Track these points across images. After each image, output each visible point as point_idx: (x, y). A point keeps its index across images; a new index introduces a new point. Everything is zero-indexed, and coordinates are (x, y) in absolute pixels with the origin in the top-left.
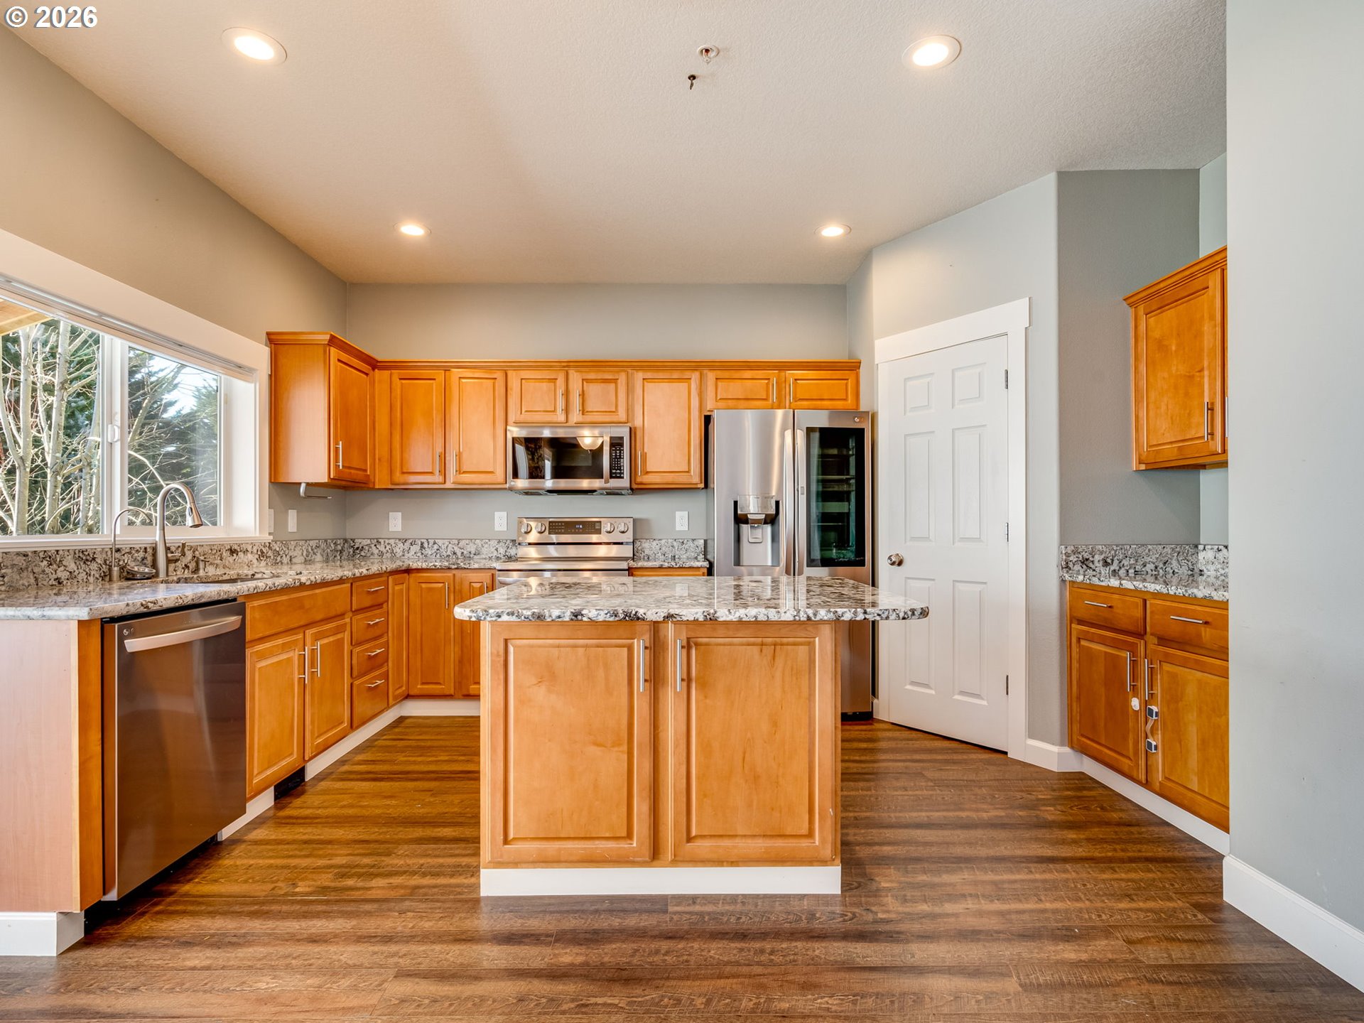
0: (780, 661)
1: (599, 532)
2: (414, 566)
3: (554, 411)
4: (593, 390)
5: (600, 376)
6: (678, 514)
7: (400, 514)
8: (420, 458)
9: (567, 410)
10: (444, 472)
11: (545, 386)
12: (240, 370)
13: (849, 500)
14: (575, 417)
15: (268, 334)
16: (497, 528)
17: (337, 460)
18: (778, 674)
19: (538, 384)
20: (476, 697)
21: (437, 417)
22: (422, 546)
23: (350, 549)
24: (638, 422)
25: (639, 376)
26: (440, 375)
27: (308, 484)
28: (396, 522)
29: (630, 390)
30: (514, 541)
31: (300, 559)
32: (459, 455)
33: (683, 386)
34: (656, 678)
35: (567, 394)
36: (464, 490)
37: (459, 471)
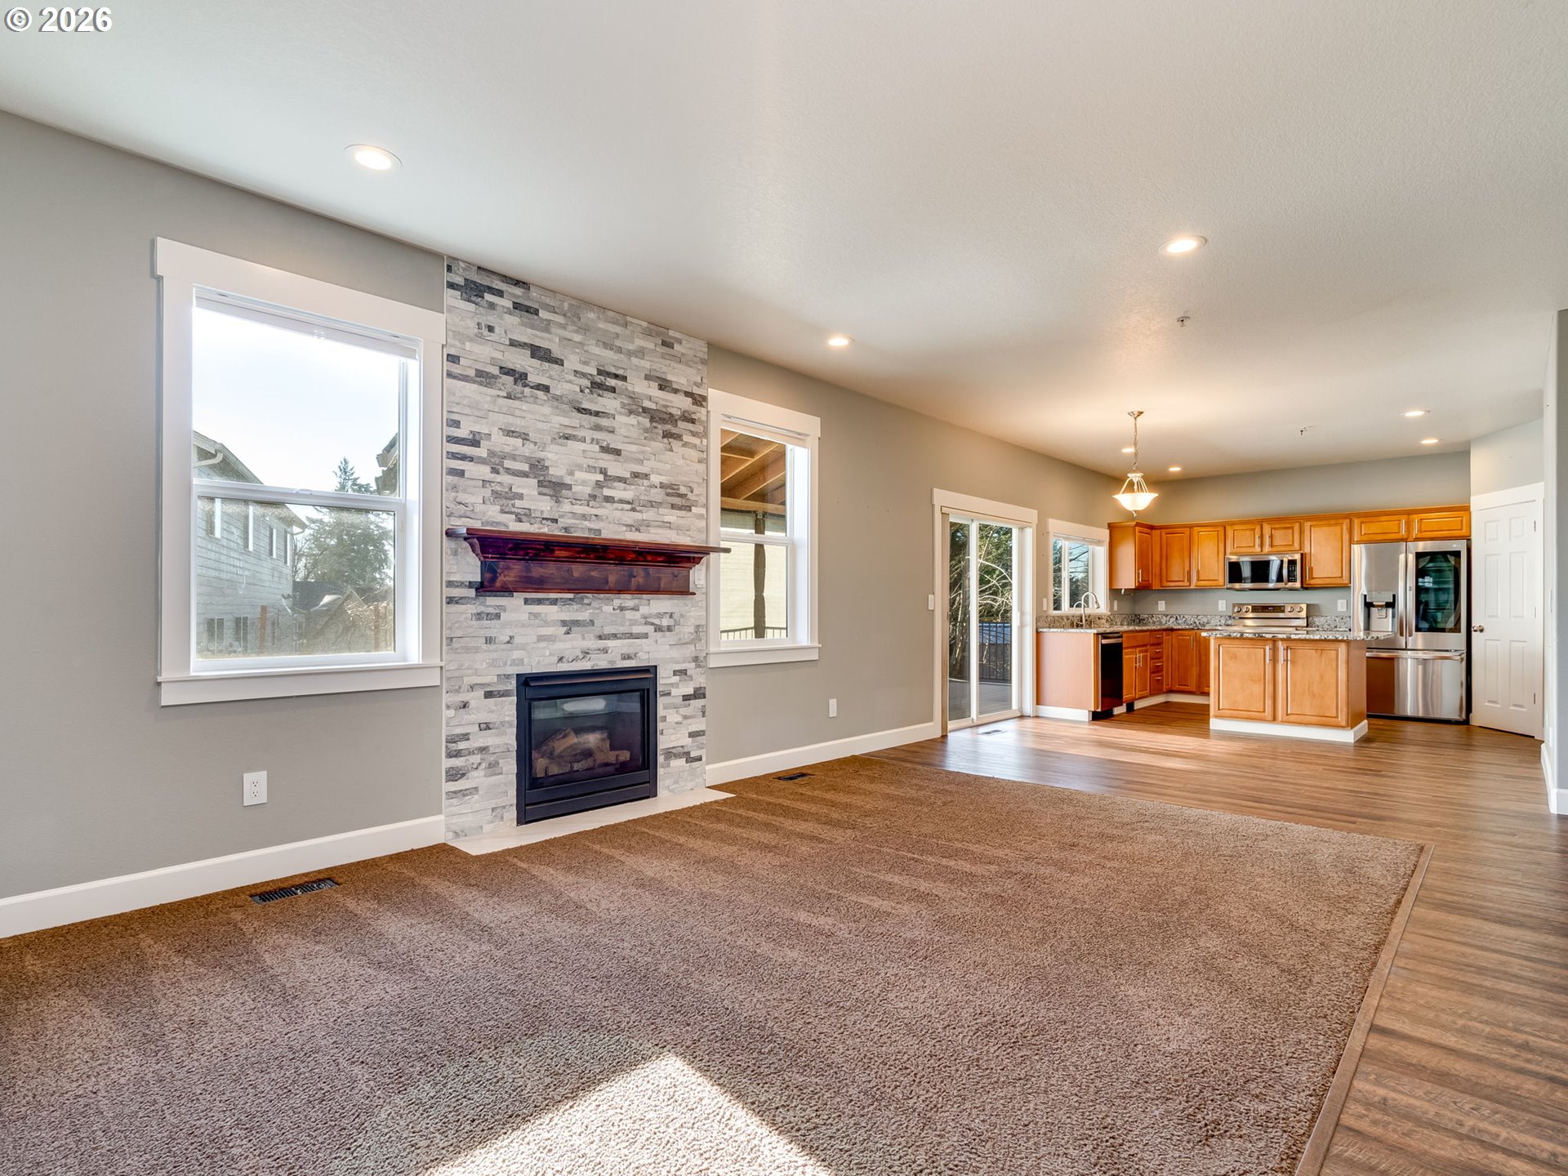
0: (1324, 655)
1: (1283, 611)
2: (1175, 627)
3: (1254, 546)
4: (1278, 534)
5: (1282, 525)
6: (1339, 601)
7: (1164, 602)
8: (1176, 573)
9: (1262, 545)
10: (1189, 580)
11: (1248, 533)
12: (1099, 543)
13: (1449, 593)
14: (1267, 549)
15: (1109, 524)
16: (1220, 609)
17: (1139, 578)
18: (1323, 661)
19: (1244, 533)
20: (1207, 694)
21: (1186, 553)
22: (1177, 619)
23: (1137, 619)
24: (1307, 550)
25: (1307, 525)
26: (1187, 531)
27: (1125, 590)
28: (1162, 606)
29: (1301, 532)
30: (1230, 617)
31: (1119, 623)
32: (1198, 572)
33: (1337, 529)
34: (1274, 660)
35: (1262, 537)
36: (1201, 590)
37: (1198, 580)
